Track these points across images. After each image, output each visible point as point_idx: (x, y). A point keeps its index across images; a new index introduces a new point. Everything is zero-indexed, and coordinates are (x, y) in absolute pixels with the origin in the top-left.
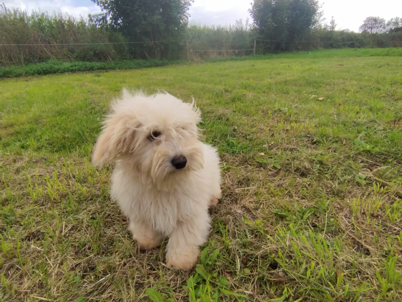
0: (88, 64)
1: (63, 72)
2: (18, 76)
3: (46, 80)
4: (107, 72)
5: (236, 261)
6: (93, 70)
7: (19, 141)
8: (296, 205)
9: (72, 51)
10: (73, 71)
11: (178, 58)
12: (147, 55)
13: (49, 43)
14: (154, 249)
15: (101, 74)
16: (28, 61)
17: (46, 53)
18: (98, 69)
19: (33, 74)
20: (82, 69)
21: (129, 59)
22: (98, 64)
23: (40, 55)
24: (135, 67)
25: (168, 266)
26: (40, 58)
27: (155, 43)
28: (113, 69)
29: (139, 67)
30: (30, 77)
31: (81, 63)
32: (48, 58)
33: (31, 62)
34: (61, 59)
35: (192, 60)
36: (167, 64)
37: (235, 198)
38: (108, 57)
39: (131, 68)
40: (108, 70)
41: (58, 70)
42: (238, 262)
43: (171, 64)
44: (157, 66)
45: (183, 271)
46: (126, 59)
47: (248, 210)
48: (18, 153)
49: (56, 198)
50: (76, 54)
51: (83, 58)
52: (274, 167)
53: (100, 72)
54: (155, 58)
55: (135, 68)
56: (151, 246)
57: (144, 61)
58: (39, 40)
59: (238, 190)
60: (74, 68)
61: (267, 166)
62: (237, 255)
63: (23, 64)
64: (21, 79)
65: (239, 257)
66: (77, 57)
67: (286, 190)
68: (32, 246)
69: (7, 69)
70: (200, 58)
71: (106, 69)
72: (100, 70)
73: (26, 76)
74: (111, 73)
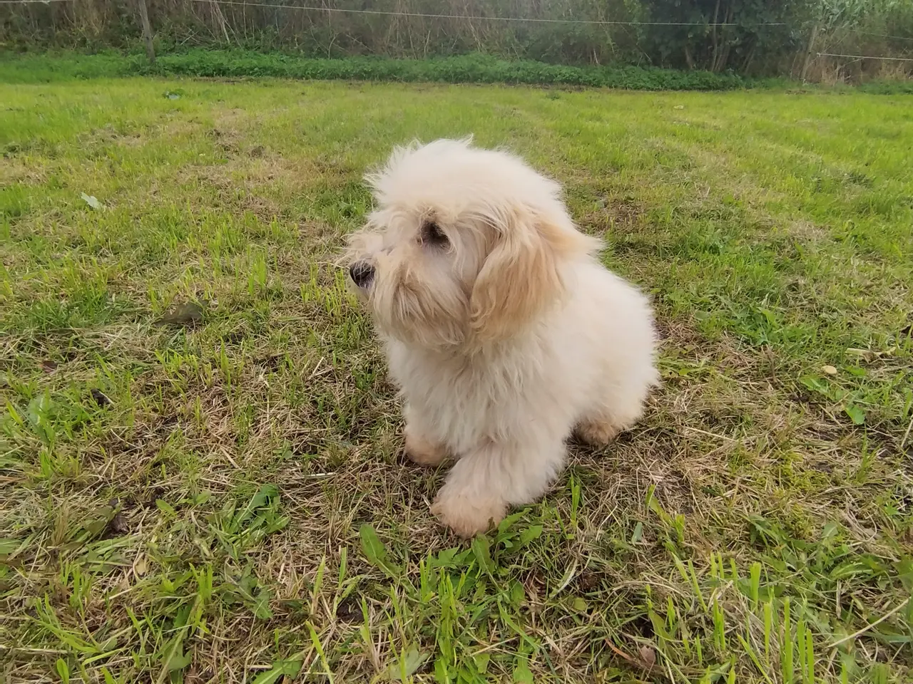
0: (545, 68)
1: (491, 80)
2: (411, 79)
4: (580, 90)
6: (551, 82)
9: (521, 36)
10: (510, 81)
11: (775, 73)
12: (689, 58)
13: (483, 15)
15: (562, 93)
16: (435, 51)
17: (471, 36)
18: (562, 82)
19: (436, 80)
20: (529, 78)
21: (642, 65)
22: (566, 71)
23: (459, 40)
24: (648, 85)
26: (457, 47)
27: (719, 29)
28: (596, 85)
29: (661, 86)
30: (429, 83)
31: (531, 65)
32: (473, 47)
33: (440, 54)
34: (495, 51)
35: (816, 81)
36: (736, 86)
38: (593, 57)
39: (637, 88)
40: (584, 87)
41: (482, 75)
43: (748, 87)
44: (707, 87)
46: (634, 64)
48: (332, 221)
50: (527, 43)
51: (537, 54)
53: (564, 90)
54: (708, 68)
55: (648, 89)
57: (676, 73)
58: (465, 8)
60: (514, 74)
63: (425, 56)
64: (414, 86)
66: (527, 49)
69: (397, 63)
70: (843, 78)
71: (580, 84)
72: (566, 85)
73: (423, 81)
74: (586, 95)
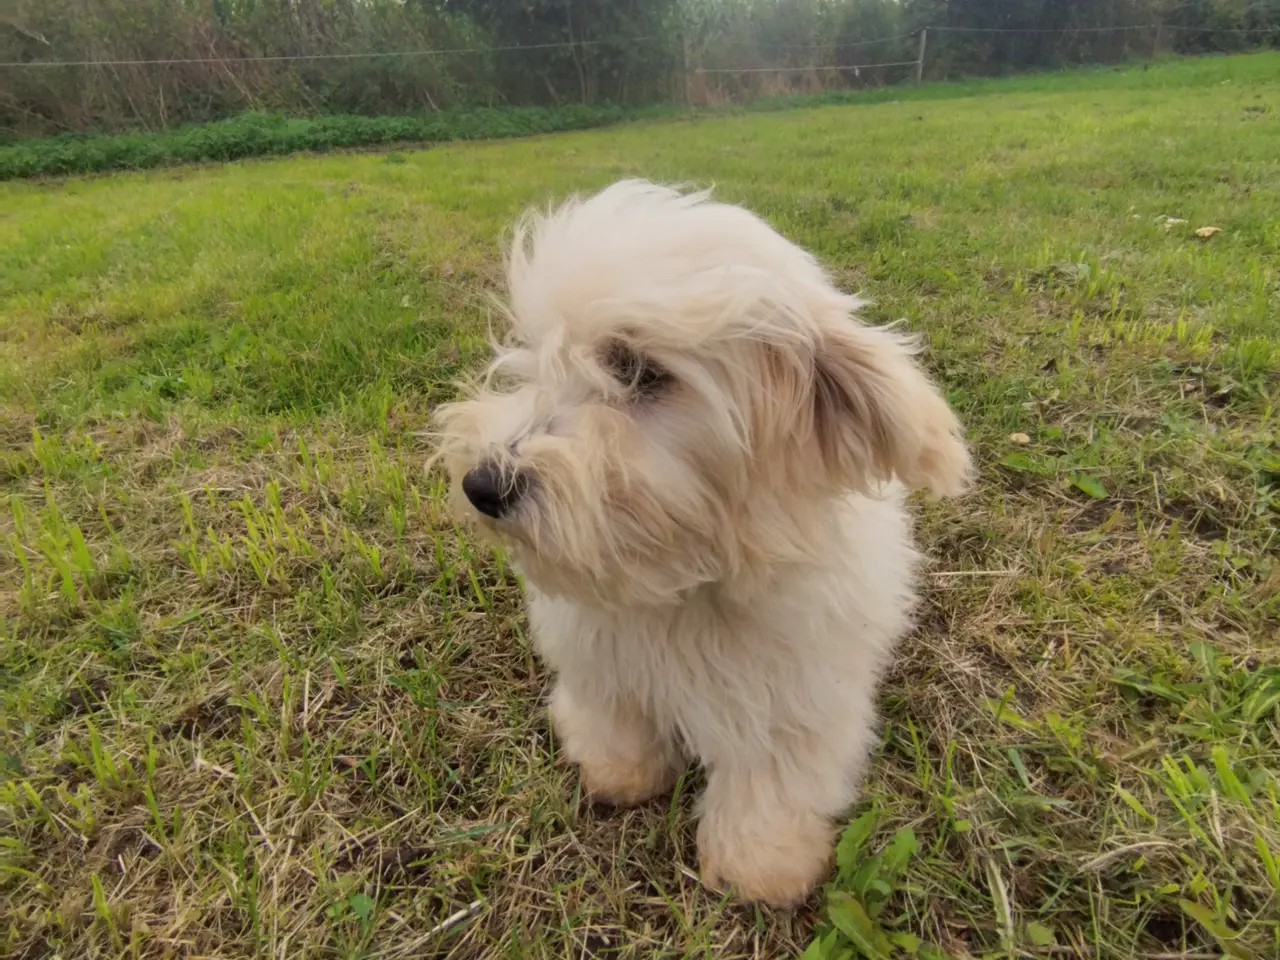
0: (365, 123)
1: (290, 147)
2: (152, 162)
3: (236, 177)
4: (424, 147)
5: (991, 887)
6: (379, 142)
7: (156, 371)
8: (1204, 655)
9: (313, 81)
10: (317, 147)
11: (656, 97)
12: (552, 90)
13: (243, 55)
14: (645, 804)
15: (405, 155)
16: (180, 116)
17: (234, 88)
18: (396, 139)
19: (197, 159)
20: (344, 140)
21: (494, 105)
22: (395, 123)
23: (217, 96)
24: (512, 130)
25: (708, 879)
26: (215, 107)
27: (578, 49)
28: (445, 138)
29: (527, 130)
30: (187, 166)
31: (342, 121)
32: (242, 104)
33: (189, 118)
34: (279, 106)
35: (702, 104)
36: (619, 119)
37: (935, 608)
38: (427, 100)
39: (502, 136)
40: (429, 143)
41: (271, 143)
42: (1001, 892)
43: (634, 119)
44: (585, 125)
45: (768, 906)
46: (485, 105)
47: (998, 664)
48: (150, 412)
49: (276, 577)
50: (327, 92)
51: (349, 101)
52: (1076, 492)
53: (402, 149)
54: (579, 100)
55: (515, 135)
56: (633, 797)
57: (540, 110)
58: (211, 46)
59: (948, 579)
60: (322, 137)
61: (1044, 485)
62: (992, 864)
63: (165, 125)
64: (160, 173)
65: (1006, 875)
66: (329, 99)
67: (1147, 585)
68: (199, 761)
69: (119, 142)
70: (728, 99)
71: (421, 140)
72: (402, 143)
73: (174, 164)
74: (436, 153)
